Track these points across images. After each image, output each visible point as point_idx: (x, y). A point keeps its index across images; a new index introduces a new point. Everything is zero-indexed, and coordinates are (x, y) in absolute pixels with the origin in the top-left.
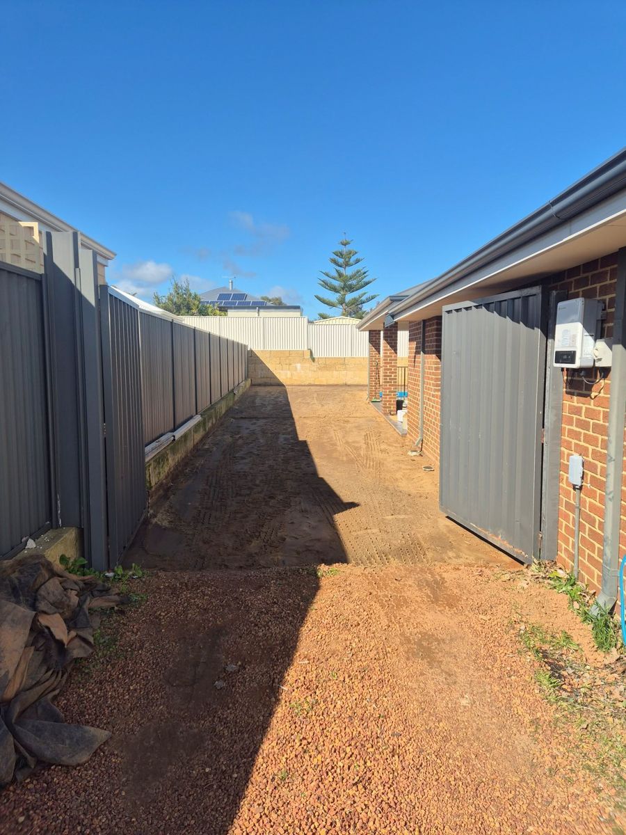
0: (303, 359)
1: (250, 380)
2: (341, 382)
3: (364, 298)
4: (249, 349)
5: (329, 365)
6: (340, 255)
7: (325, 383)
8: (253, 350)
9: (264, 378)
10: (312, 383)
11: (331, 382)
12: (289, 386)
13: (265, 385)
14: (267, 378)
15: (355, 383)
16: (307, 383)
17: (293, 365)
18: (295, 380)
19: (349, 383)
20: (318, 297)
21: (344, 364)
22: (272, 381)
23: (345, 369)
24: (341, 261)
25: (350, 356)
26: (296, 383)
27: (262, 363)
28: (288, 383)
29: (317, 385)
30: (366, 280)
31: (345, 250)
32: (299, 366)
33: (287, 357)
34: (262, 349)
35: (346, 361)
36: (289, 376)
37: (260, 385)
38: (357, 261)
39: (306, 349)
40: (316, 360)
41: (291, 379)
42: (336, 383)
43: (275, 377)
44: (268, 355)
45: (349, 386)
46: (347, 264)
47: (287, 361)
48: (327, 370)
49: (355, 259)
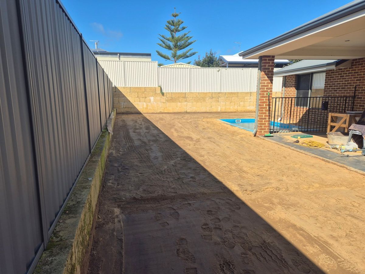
0: (155, 94)
1: (115, 109)
2: (183, 111)
3: (188, 54)
4: (113, 86)
5: (175, 98)
6: (173, 23)
7: (172, 112)
8: (117, 86)
9: (126, 108)
10: (162, 111)
11: (176, 111)
12: (145, 113)
13: (127, 113)
14: (128, 108)
15: (193, 111)
16: (158, 112)
17: (148, 98)
18: (150, 109)
19: (188, 111)
20: (158, 52)
21: (185, 97)
22: (132, 110)
23: (186, 101)
24: (173, 28)
25: (188, 91)
26: (150, 111)
27: (124, 96)
28: (145, 112)
29: (165, 113)
30: (189, 41)
31: (176, 20)
32: (152, 98)
33: (143, 92)
34: (123, 86)
35: (187, 96)
36: (145, 106)
37: (123, 113)
38: (183, 28)
39: (157, 86)
40: (165, 94)
41: (147, 108)
42: (179, 111)
43: (135, 108)
44: (128, 91)
45: (189, 113)
46: (177, 30)
47: (144, 95)
48: (173, 102)
49: (182, 27)
